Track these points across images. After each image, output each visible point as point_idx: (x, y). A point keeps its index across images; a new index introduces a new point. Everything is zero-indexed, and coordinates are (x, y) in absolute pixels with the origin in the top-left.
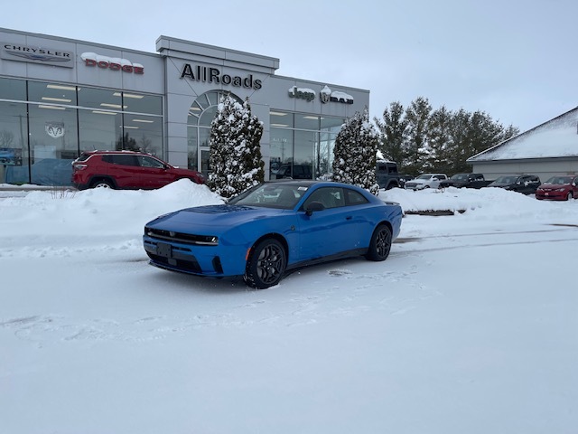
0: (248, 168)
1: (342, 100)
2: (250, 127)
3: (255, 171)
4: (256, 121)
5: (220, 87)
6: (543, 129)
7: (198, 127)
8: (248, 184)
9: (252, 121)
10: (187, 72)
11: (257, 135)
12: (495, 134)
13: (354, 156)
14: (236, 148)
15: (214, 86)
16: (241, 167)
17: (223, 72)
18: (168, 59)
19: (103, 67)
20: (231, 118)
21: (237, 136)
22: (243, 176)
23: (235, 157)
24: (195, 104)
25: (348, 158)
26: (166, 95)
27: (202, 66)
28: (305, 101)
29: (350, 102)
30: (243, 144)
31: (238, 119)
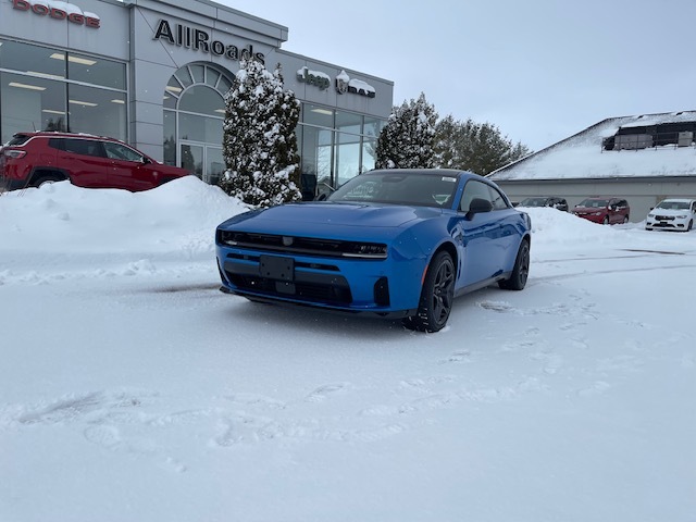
0: (283, 163)
1: (362, 92)
2: (284, 106)
3: (292, 168)
4: (292, 98)
5: (208, 57)
6: (562, 146)
7: (178, 111)
8: (283, 187)
9: (287, 97)
10: (163, 32)
11: (293, 118)
12: (504, 151)
13: (408, 157)
14: (266, 134)
15: (200, 56)
16: (272, 162)
17: (213, 37)
18: (136, 10)
19: (39, 14)
20: (259, 91)
21: (268, 117)
22: (276, 175)
23: (264, 147)
24: (174, 81)
25: (400, 159)
26: (131, 61)
27: (184, 25)
28: (316, 89)
29: (371, 95)
30: (276, 129)
31: (269, 92)
